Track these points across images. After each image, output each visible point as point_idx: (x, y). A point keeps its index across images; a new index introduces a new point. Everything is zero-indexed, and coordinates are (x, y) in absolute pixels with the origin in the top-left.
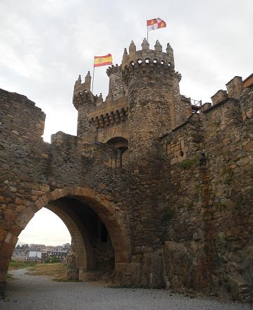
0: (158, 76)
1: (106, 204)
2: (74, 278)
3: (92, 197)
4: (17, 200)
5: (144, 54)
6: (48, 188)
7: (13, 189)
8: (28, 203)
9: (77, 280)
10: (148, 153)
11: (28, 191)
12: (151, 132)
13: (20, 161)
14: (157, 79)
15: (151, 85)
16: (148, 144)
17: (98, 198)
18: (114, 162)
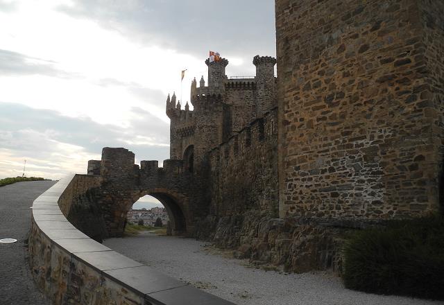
0: (211, 106)
1: (175, 195)
2: (169, 234)
3: (165, 192)
4: (125, 199)
5: (201, 91)
6: (139, 191)
7: (122, 195)
8: (129, 199)
9: (171, 235)
10: (202, 162)
11: (129, 194)
12: (204, 148)
13: (124, 181)
14: (210, 108)
15: (206, 114)
16: (202, 156)
17: (169, 192)
18: (180, 170)
